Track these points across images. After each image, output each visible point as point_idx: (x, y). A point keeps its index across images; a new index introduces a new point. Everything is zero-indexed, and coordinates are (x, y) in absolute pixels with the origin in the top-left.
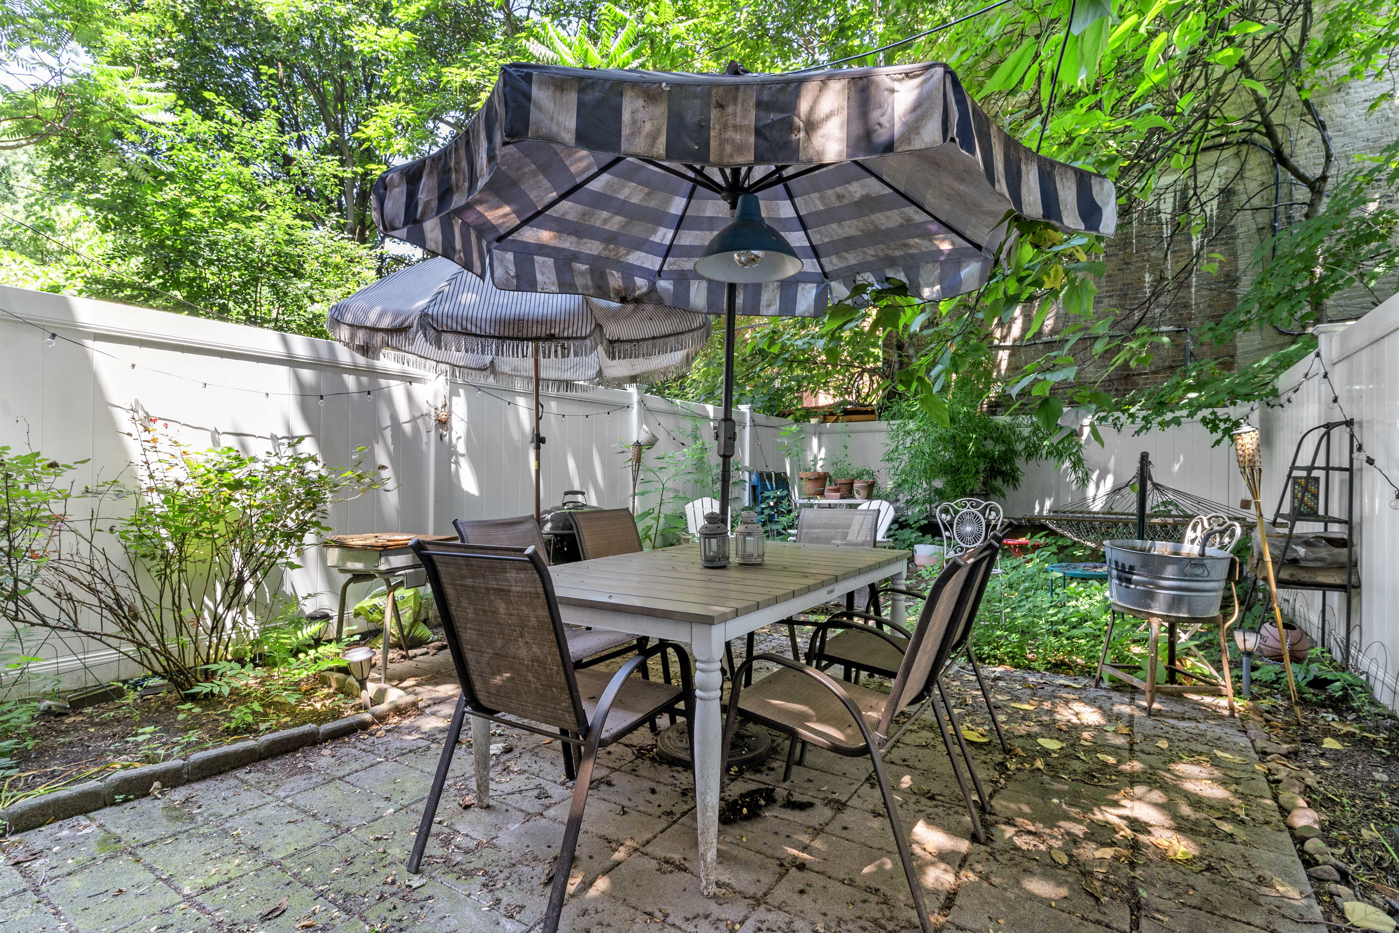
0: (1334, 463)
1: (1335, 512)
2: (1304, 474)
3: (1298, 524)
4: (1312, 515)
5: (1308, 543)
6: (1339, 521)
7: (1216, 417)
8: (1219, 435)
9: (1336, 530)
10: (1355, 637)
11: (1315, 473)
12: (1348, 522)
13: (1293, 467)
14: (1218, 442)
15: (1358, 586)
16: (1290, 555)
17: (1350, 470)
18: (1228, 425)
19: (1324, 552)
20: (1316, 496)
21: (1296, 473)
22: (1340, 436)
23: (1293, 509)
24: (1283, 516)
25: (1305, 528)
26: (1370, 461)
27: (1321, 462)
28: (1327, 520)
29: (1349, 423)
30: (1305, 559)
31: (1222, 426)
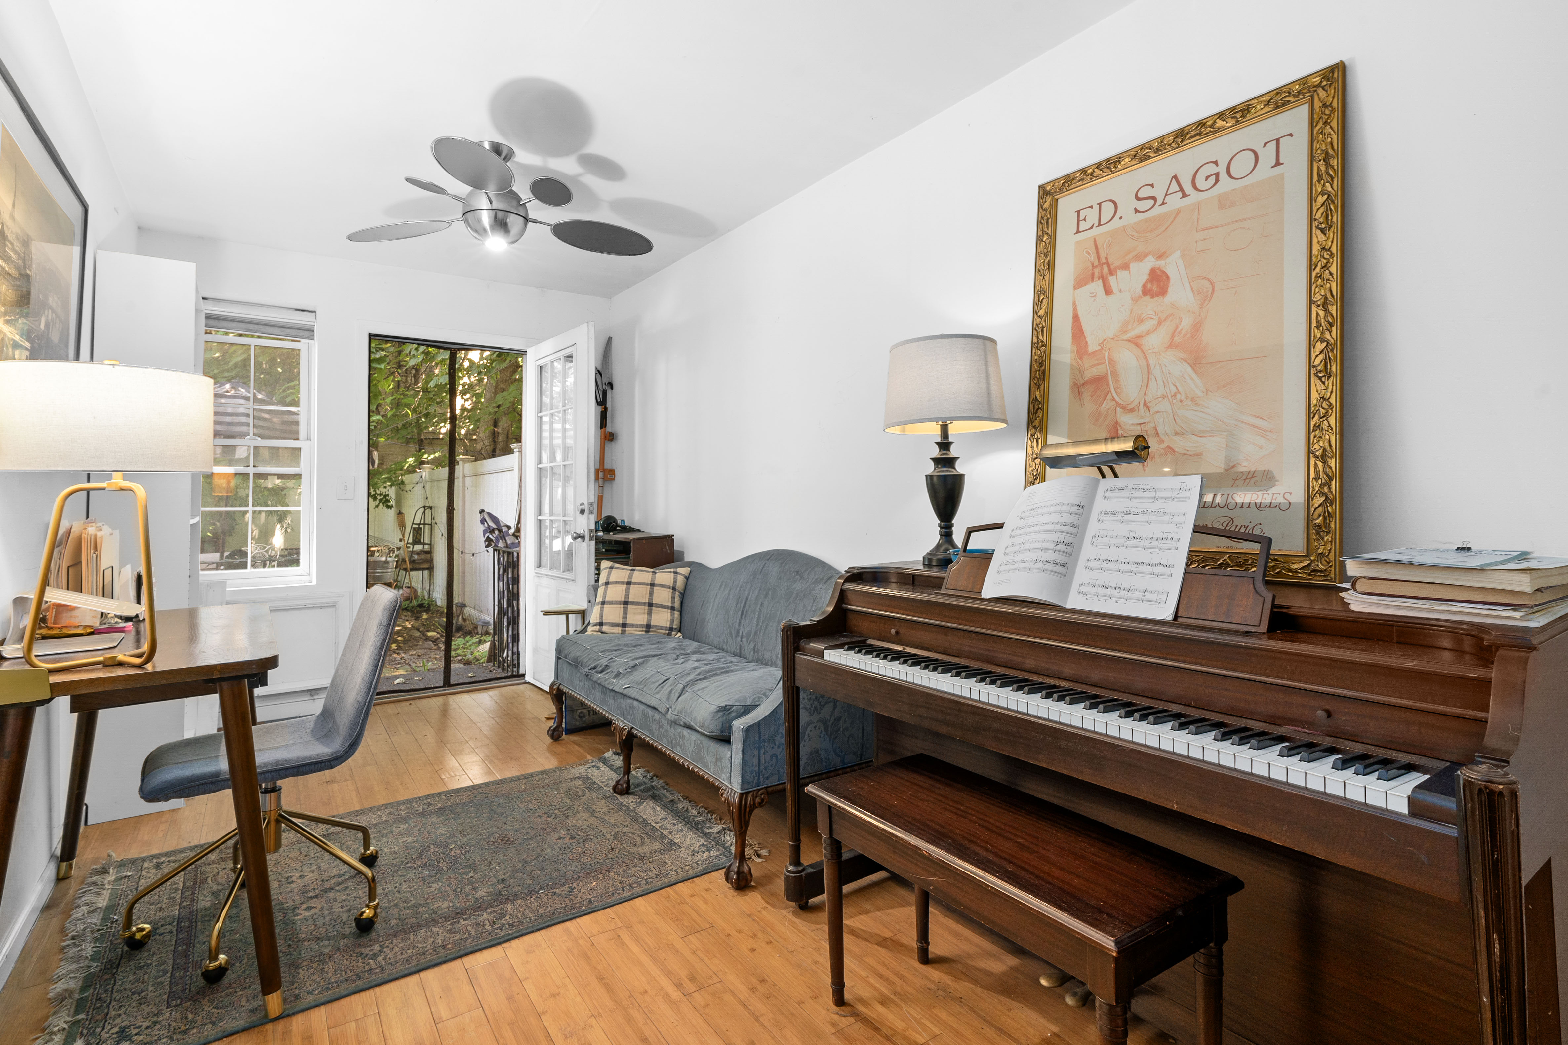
0: (427, 522)
1: (427, 541)
2: (417, 526)
3: (415, 546)
4: (419, 543)
5: (418, 553)
6: (428, 544)
7: (376, 493)
8: (377, 502)
9: (426, 547)
10: (432, 587)
11: (421, 526)
12: (430, 544)
13: (413, 524)
14: (377, 506)
15: (433, 568)
16: (412, 559)
17: (431, 525)
18: (382, 497)
19: (423, 556)
20: (420, 535)
21: (414, 526)
22: (428, 511)
23: (413, 540)
24: (410, 544)
25: (418, 547)
26: (436, 524)
27: (422, 522)
28: (424, 544)
29: (431, 508)
30: (417, 560)
31: (379, 497)
